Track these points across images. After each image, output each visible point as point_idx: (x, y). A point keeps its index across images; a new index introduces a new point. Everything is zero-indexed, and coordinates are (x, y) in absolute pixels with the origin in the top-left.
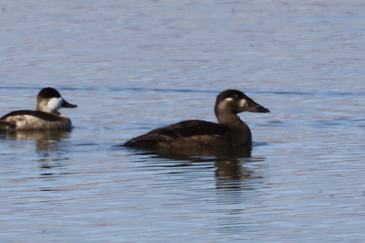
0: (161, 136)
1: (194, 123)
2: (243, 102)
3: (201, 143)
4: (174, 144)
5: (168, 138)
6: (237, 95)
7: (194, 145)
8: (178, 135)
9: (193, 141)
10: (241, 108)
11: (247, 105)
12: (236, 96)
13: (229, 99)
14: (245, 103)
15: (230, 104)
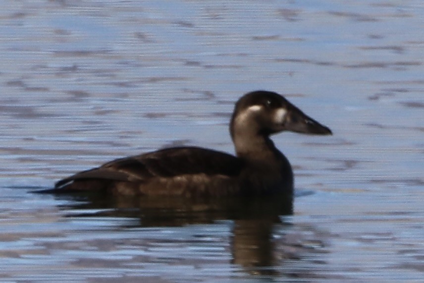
0: (121, 171)
1: (185, 151)
2: (281, 113)
3: (192, 189)
4: (142, 189)
5: (133, 176)
6: (271, 100)
7: (179, 192)
8: (150, 171)
9: (179, 185)
10: (277, 124)
11: (288, 119)
12: (269, 102)
13: (256, 108)
14: (285, 117)
15: (256, 117)
